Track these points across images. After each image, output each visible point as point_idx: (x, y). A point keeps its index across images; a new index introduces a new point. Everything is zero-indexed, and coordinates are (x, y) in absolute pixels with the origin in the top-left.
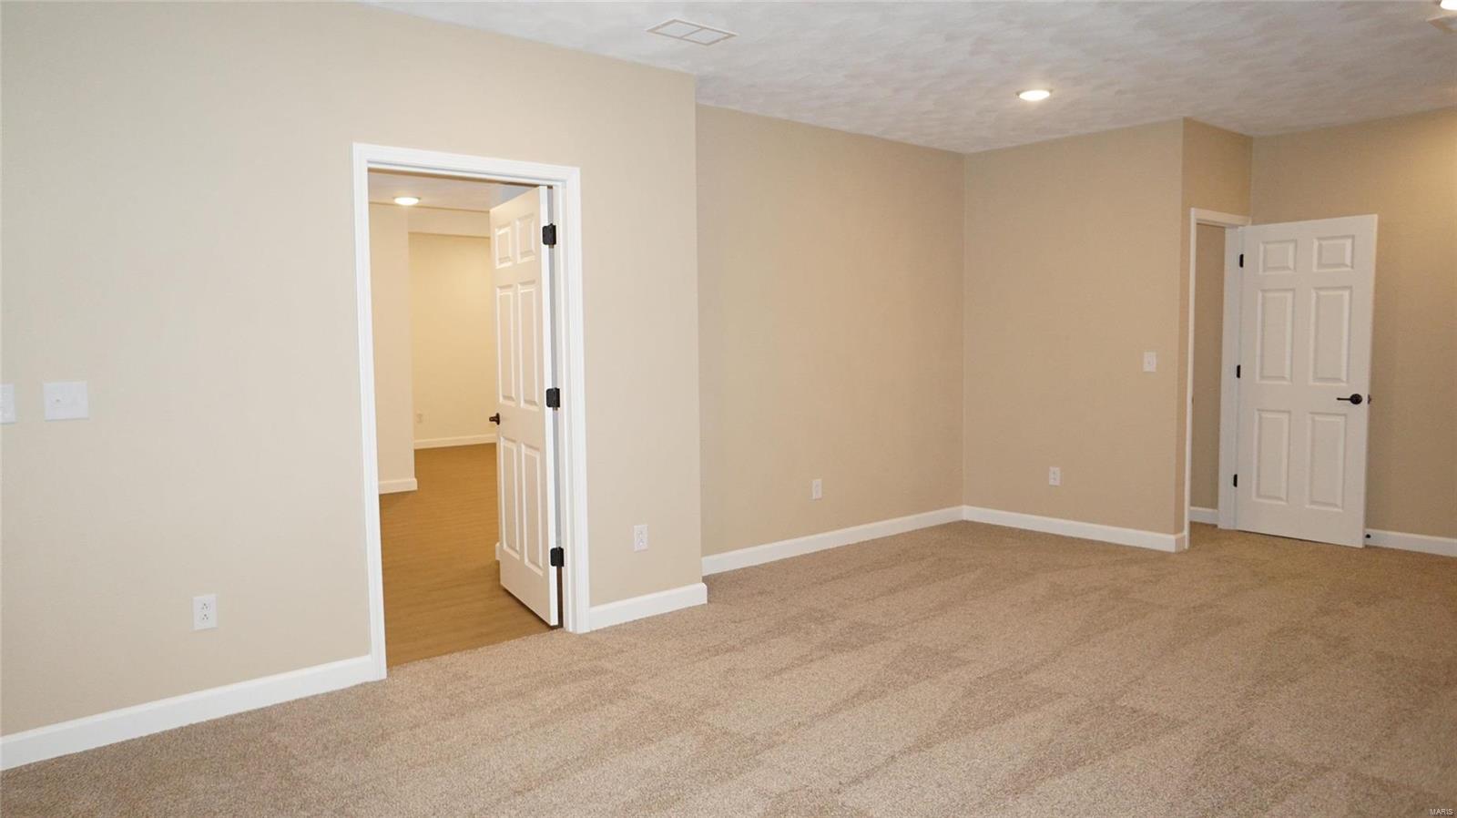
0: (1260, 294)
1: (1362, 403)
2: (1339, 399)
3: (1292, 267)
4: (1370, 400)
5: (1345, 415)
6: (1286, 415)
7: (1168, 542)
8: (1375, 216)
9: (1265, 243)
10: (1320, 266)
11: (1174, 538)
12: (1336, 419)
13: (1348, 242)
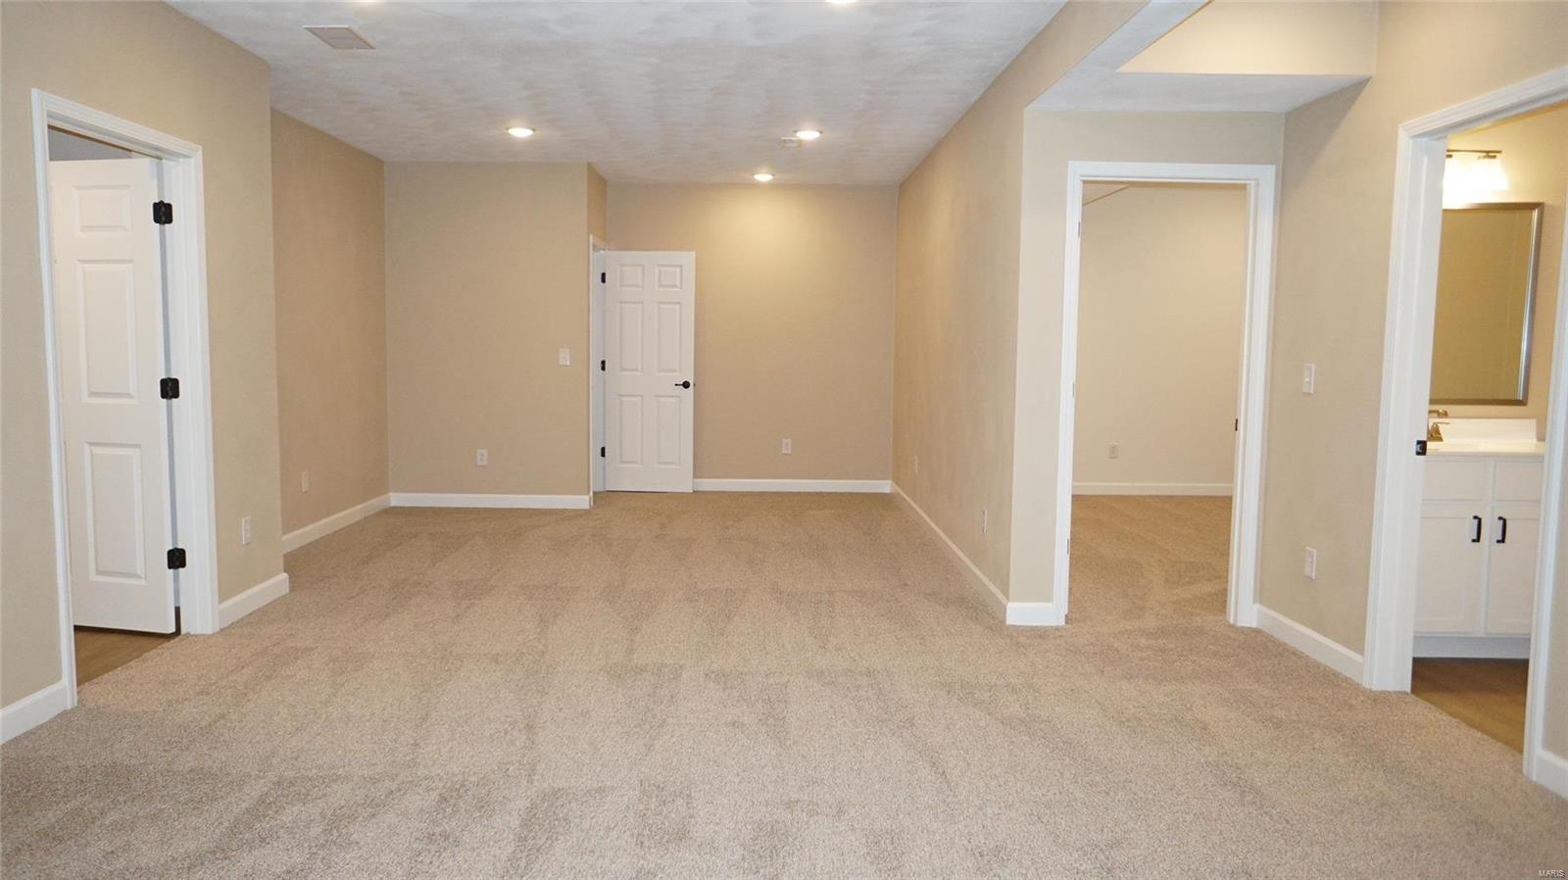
0: (618, 306)
1: (689, 389)
2: (677, 385)
3: (641, 283)
4: (694, 385)
5: (679, 396)
6: (639, 398)
7: (583, 502)
8: (694, 253)
9: (621, 265)
10: (660, 286)
11: (587, 497)
12: (673, 400)
13: (678, 269)
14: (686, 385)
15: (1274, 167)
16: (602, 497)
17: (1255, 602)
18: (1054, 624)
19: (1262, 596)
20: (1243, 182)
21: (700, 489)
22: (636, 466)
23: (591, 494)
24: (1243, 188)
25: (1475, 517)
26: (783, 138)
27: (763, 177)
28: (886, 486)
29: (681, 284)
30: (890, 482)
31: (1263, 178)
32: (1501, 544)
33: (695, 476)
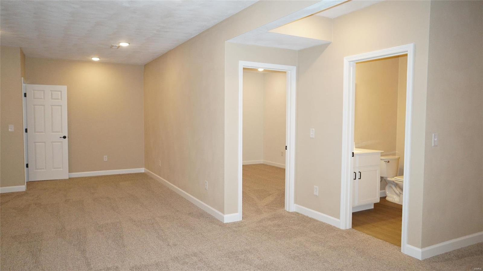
0: (33, 106)
1: (66, 139)
2: (60, 137)
3: (43, 98)
4: (68, 137)
5: (62, 142)
6: (43, 144)
7: (23, 188)
8: (66, 86)
9: (34, 90)
10: (52, 99)
11: (24, 186)
12: (59, 143)
13: (60, 93)
14: (65, 137)
15: (295, 67)
16: (30, 184)
17: (294, 203)
18: (239, 220)
19: (296, 202)
20: (286, 71)
21: (70, 177)
22: (43, 170)
23: (26, 184)
24: (285, 72)
25: (354, 172)
26: (113, 45)
27: (96, 59)
28: (142, 170)
29: (61, 97)
30: (144, 168)
31: (292, 71)
32: (360, 179)
33: (69, 172)
